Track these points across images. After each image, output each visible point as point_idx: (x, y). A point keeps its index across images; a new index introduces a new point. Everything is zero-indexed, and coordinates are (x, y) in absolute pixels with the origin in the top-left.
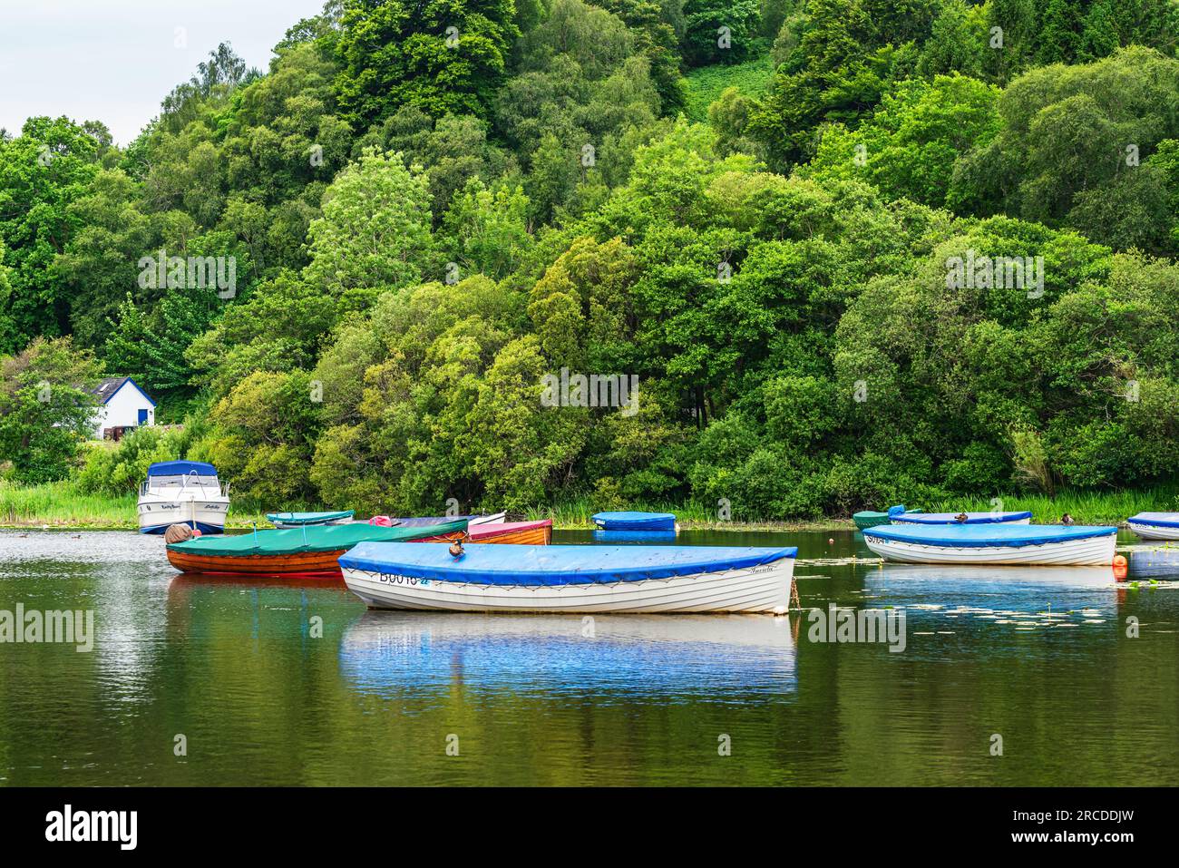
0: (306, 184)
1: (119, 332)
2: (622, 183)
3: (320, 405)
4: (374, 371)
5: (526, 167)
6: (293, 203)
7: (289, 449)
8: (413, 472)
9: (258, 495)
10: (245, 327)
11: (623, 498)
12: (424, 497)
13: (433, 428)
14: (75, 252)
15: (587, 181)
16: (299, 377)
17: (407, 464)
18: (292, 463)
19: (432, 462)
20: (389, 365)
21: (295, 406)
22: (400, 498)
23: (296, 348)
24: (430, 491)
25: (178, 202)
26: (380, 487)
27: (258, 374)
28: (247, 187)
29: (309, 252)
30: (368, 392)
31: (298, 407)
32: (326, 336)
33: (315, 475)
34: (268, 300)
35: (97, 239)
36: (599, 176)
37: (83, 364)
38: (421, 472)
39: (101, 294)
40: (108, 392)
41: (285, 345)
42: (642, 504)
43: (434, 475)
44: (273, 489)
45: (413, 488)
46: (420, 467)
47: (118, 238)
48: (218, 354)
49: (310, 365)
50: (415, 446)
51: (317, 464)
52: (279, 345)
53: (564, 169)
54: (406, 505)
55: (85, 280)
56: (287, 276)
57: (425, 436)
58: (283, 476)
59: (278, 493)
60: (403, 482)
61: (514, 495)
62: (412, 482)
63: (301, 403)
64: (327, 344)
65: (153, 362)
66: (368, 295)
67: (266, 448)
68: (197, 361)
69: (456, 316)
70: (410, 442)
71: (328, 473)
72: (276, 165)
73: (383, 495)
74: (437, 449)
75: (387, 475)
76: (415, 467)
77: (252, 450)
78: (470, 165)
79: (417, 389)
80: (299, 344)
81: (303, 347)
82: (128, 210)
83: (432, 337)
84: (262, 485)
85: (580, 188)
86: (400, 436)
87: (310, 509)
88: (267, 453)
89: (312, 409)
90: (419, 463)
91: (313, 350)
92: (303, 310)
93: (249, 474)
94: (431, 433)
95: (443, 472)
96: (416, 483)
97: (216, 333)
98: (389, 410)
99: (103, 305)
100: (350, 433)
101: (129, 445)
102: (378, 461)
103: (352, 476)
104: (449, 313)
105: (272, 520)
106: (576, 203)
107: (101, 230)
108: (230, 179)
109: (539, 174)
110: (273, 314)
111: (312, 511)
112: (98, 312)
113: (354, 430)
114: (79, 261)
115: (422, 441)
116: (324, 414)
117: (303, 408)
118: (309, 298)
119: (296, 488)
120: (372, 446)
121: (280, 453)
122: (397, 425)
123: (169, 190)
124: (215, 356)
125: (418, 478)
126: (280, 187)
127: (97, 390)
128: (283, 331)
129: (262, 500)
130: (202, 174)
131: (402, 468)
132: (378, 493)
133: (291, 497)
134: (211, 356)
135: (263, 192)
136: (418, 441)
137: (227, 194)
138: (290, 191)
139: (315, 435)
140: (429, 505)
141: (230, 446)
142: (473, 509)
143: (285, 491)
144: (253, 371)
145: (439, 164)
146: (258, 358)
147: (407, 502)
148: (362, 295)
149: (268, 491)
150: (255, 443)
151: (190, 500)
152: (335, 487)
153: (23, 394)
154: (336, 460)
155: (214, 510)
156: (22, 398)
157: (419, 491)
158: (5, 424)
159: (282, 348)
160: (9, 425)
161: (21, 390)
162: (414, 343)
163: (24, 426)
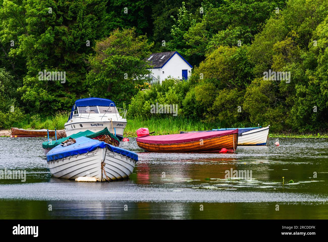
7: (238, 91)
8: (298, 105)
12: (304, 120)
13: (310, 77)
16: (245, 49)
17: (295, 99)
19: (309, 98)
20: (288, 41)
21: (241, 66)
22: (292, 120)
27: (222, 48)
31: (243, 66)
32: (262, 25)
38: (302, 104)
40: (165, 60)
41: (241, 31)
43: (310, 106)
44: (229, 115)
45: (298, 114)
46: (302, 101)
48: (202, 36)
50: (300, 88)
52: (237, 31)
54: (296, 124)
57: (305, 82)
59: (232, 117)
62: (297, 110)
63: (245, 64)
70: (296, 86)
73: (284, 118)
74: (312, 90)
76: (299, 101)
80: (249, 29)
83: (316, 24)
86: (292, 83)
88: (225, 94)
92: (252, 10)
94: (309, 81)
96: (300, 111)
97: (202, 24)
103: (267, 106)
110: (235, 12)
115: (303, 85)
116: (255, 70)
117: (246, 67)
121: (233, 93)
124: (200, 38)
125: (300, 108)
127: (159, 59)
134: (198, 38)
136: (301, 86)
143: (235, 116)
144: (219, 46)
147: (296, 122)
151: (109, 121)
152: (257, 113)
153: (107, 61)
154: (257, 97)
155: (121, 127)
156: (106, 63)
157: (302, 116)
158: (97, 78)
159: (239, 33)
160: (99, 79)
161: (106, 59)
162: (306, 29)
163: (107, 80)
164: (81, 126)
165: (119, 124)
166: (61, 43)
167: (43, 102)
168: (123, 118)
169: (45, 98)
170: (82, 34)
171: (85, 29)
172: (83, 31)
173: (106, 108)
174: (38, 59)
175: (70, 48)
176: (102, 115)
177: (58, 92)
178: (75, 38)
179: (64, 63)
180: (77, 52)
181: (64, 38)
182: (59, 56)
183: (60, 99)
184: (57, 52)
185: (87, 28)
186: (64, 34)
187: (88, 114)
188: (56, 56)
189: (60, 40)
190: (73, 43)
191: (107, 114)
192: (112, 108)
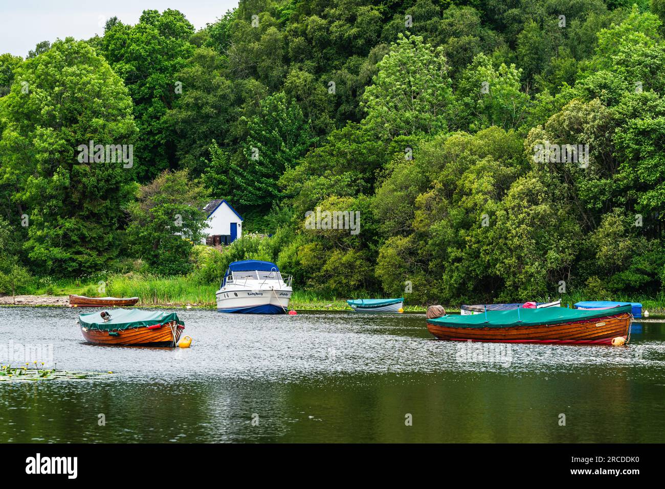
0: (347, 58)
1: (211, 167)
2: (586, 57)
3: (378, 221)
4: (421, 198)
5: (513, 45)
6: (339, 72)
7: (355, 253)
8: (452, 271)
9: (333, 286)
10: (322, 164)
11: (607, 291)
12: (458, 289)
13: (467, 238)
14: (180, 108)
15: (559, 56)
16: (363, 200)
17: (446, 264)
18: (358, 263)
19: (466, 263)
20: (431, 193)
22: (442, 289)
23: (358, 179)
24: (463, 284)
25: (253, 72)
26: (426, 281)
27: (333, 198)
28: (302, 61)
29: (366, 109)
30: (418, 212)
32: (381, 171)
33: (379, 272)
34: (339, 145)
35: (196, 99)
36: (568, 51)
37: (197, 190)
38: (458, 270)
39: (200, 139)
40: (209, 210)
41: (351, 177)
42: (623, 296)
43: (468, 273)
44: (344, 281)
45: (452, 282)
46: (457, 267)
47: (211, 99)
49: (370, 192)
50: (453, 252)
51: (381, 264)
52: (347, 177)
53: (541, 46)
54: (446, 294)
55: (189, 128)
56: (352, 127)
57: (461, 245)
58: (352, 272)
59: (347, 285)
60: (444, 277)
61: (525, 289)
62: (451, 277)
64: (382, 176)
65: (239, 187)
66: (411, 141)
67: (338, 252)
68: (288, 188)
69: (477, 157)
70: (449, 250)
71: (389, 271)
72: (324, 43)
73: (428, 287)
74: (469, 254)
75: (431, 273)
76: (454, 267)
77: (328, 253)
78: (469, 43)
79: (453, 212)
80: (361, 176)
81: (363, 178)
82: (218, 78)
83: (461, 172)
84: (336, 279)
85: (554, 61)
86: (443, 245)
87: (372, 297)
88: (340, 256)
89: (373, 223)
90: (456, 264)
91: (371, 180)
92: (365, 151)
93: (327, 271)
94: (465, 242)
95: (475, 271)
96: (454, 278)
98: (435, 226)
99: (201, 146)
100: (403, 242)
101: (237, 249)
102: (424, 262)
103: (405, 273)
104: (472, 155)
105: (350, 304)
106: (551, 72)
107: (199, 93)
108: (291, 54)
109: (522, 50)
110: (342, 154)
111: (374, 298)
112: (197, 152)
113: (408, 239)
114: (184, 114)
115: (458, 249)
116: (383, 228)
117: (366, 223)
118: (368, 142)
119: (360, 281)
120: (419, 252)
121: (350, 255)
122: (441, 238)
123: (246, 63)
125: (455, 274)
126: (328, 59)
128: (348, 167)
129: (335, 290)
130: (270, 50)
131: (443, 267)
132: (425, 285)
133: (358, 288)
135: (313, 64)
136: (455, 249)
137: (289, 65)
138: (336, 63)
139: (376, 243)
140: (463, 295)
141: (312, 250)
142: (495, 299)
143: (352, 283)
144: (329, 195)
145: (446, 42)
146: (332, 186)
147: (447, 292)
148: (407, 141)
149: (340, 283)
150: (330, 248)
151: (270, 289)
152: (393, 280)
153: (156, 211)
154: (394, 261)
155: (285, 296)
156: (155, 214)
157: (456, 284)
158: (143, 232)
159: (349, 180)
160: (145, 233)
161: (155, 208)
162: (449, 177)
163: (156, 234)
164: (236, 295)
165: (282, 293)
166: (80, 186)
167: (56, 260)
168: (288, 285)
169: (59, 256)
170: (109, 176)
171: (113, 169)
172: (110, 171)
173: (267, 273)
174: (50, 207)
175: (92, 193)
176: (262, 281)
177: (74, 248)
178: (98, 181)
179: (83, 211)
180: (100, 197)
181: (84, 180)
182: (76, 202)
183: (77, 256)
184: (75, 197)
185: (115, 167)
186: (85, 175)
187: (244, 281)
188: (72, 203)
189: (79, 182)
190: (96, 187)
191: (268, 281)
192: (274, 273)
